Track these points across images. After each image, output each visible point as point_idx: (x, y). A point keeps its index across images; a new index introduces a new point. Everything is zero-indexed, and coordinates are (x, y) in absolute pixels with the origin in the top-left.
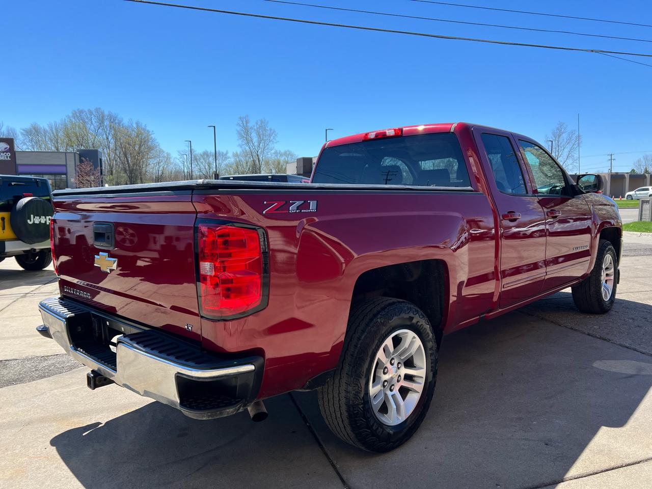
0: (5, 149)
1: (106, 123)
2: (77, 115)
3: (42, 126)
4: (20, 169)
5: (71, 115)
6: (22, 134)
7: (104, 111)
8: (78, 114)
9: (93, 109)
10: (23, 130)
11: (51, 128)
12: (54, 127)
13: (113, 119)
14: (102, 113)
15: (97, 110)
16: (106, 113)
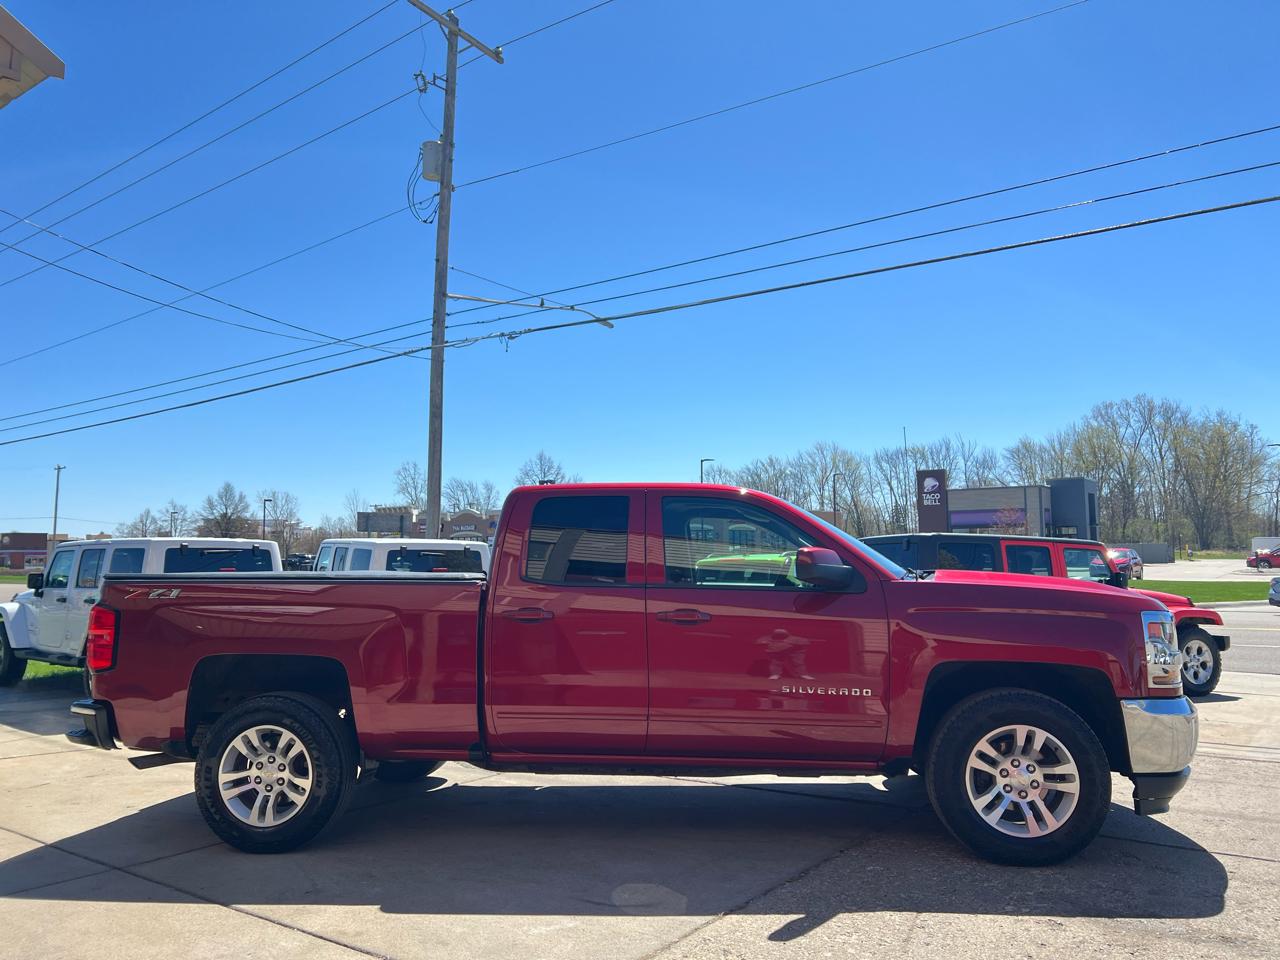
0: (933, 487)
1: (1158, 420)
2: (1101, 414)
3: (1037, 441)
4: (954, 519)
5: (1090, 414)
6: (1005, 457)
7: (1152, 399)
8: (1103, 412)
9: (1130, 399)
10: (1007, 450)
11: (1051, 442)
12: (1056, 439)
13: (1168, 412)
14: (1149, 403)
15: (1138, 399)
16: (1157, 402)
